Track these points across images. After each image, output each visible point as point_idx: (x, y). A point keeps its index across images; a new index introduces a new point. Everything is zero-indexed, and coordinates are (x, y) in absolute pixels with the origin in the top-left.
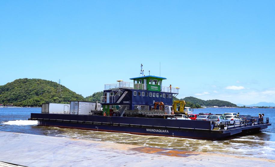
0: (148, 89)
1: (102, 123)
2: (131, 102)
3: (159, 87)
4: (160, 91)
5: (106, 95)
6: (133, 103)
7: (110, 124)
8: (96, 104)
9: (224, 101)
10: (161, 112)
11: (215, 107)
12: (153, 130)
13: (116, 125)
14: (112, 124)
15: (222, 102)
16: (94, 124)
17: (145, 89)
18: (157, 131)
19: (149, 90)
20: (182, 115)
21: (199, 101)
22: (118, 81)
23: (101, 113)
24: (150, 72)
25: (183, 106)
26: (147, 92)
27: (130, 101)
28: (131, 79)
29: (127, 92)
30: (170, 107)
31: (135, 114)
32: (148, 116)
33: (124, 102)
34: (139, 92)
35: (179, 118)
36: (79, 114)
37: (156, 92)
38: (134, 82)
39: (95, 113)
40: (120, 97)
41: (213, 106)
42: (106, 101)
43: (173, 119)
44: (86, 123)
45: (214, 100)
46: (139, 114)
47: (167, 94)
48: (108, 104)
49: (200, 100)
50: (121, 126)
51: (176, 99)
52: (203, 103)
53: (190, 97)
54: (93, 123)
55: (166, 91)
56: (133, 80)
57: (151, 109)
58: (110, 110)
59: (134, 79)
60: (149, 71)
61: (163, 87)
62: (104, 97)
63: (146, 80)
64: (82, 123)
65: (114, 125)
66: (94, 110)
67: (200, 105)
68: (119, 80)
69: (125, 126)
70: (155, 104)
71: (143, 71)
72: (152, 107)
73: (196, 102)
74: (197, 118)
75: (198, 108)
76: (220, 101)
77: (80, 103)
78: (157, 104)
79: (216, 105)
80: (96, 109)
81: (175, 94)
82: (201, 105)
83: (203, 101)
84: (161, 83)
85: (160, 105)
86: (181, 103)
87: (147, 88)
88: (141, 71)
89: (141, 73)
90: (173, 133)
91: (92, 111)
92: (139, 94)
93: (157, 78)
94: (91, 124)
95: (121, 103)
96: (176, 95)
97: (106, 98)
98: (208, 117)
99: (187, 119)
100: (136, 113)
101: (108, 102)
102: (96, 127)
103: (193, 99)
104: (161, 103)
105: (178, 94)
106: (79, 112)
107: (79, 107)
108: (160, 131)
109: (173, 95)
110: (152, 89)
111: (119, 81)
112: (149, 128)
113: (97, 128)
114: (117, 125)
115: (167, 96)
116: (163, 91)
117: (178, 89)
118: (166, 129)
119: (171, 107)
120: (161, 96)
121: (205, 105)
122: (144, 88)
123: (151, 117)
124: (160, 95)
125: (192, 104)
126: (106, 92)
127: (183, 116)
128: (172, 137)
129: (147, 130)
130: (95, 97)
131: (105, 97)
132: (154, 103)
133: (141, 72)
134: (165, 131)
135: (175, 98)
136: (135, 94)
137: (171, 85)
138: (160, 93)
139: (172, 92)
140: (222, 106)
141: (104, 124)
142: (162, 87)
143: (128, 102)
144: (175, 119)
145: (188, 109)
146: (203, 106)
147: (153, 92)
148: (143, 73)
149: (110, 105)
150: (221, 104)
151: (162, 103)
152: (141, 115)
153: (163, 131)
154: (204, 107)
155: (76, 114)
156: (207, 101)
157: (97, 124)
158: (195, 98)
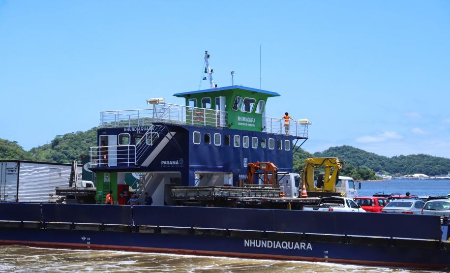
0: (230, 126)
1: (103, 227)
2: (186, 163)
3: (259, 118)
4: (262, 129)
5: (105, 142)
6: (191, 166)
7: (130, 228)
8: (73, 169)
9: (442, 159)
10: (271, 191)
11: (416, 175)
12: (264, 244)
13: (148, 231)
14: (137, 229)
15: (437, 161)
16: (78, 228)
17: (222, 124)
18: (278, 245)
19: (232, 127)
20: (343, 200)
21: (371, 159)
22: (151, 102)
23: (89, 196)
24: (234, 74)
25: (335, 174)
26: (228, 133)
27: (181, 160)
28: (178, 96)
29: (173, 133)
30: (293, 176)
31: (203, 197)
32: (244, 204)
33: (162, 162)
34: (207, 133)
35: (336, 209)
36: (20, 201)
37: (251, 134)
38: (187, 104)
39: (69, 197)
40: (152, 149)
41: (412, 172)
42: (107, 161)
43: (320, 210)
44: (49, 227)
45: (414, 156)
46: (217, 198)
47: (278, 138)
48: (113, 170)
49: (373, 157)
50: (163, 232)
51: (300, 152)
52: (382, 164)
53: (344, 147)
54: (73, 226)
55: (276, 131)
56: (184, 99)
57: (241, 182)
58: (119, 186)
59: (188, 96)
60: (232, 73)
61: (267, 120)
62: (98, 149)
63: (224, 98)
64: (35, 227)
65: (141, 231)
66: (65, 186)
67: (371, 171)
68: (153, 99)
69: (177, 232)
70: (249, 167)
71: (212, 71)
72: (242, 177)
73: (359, 161)
74: (385, 208)
75: (365, 179)
76: (433, 157)
77: (22, 165)
78: (256, 169)
79: (420, 172)
80: (71, 185)
81: (299, 138)
82: (377, 170)
83: (380, 159)
84: (263, 109)
85: (266, 173)
86: (327, 164)
87: (227, 122)
88: (206, 72)
89: (205, 79)
90: (326, 252)
91: (59, 192)
92: (206, 139)
93: (254, 93)
94: (68, 228)
95: (155, 166)
96: (300, 141)
97: (105, 151)
98: (417, 205)
99: (356, 210)
100: (205, 194)
101: (113, 162)
102: (84, 238)
103: (353, 152)
104: (269, 166)
105: (307, 139)
106: (21, 194)
107: (21, 179)
108: (287, 246)
109: (294, 142)
110: (240, 124)
111: (154, 102)
112: (252, 237)
113: (86, 241)
114: (152, 231)
115: (278, 144)
116: (268, 130)
117: (306, 124)
118: (306, 239)
119: (295, 177)
120: (264, 145)
121: (387, 171)
122: (219, 121)
123: (254, 204)
124: (260, 141)
125: (348, 169)
126: (103, 133)
127: (347, 200)
128: (324, 261)
129: (247, 243)
130: (58, 150)
131: (102, 149)
132: (246, 166)
133: (206, 75)
134: (303, 245)
135: (298, 149)
136: (196, 139)
137: (287, 114)
138: (262, 137)
139: (292, 133)
140: (439, 175)
141: (109, 229)
142: (265, 118)
143: (175, 163)
144: (326, 210)
145: (347, 182)
146: (382, 173)
147: (242, 133)
148: (211, 79)
149: (119, 173)
150: (437, 168)
151: (272, 164)
152: (222, 201)
153: (297, 246)
154: (384, 176)
155: (11, 199)
156: (393, 158)
157: (88, 229)
158: (357, 151)
